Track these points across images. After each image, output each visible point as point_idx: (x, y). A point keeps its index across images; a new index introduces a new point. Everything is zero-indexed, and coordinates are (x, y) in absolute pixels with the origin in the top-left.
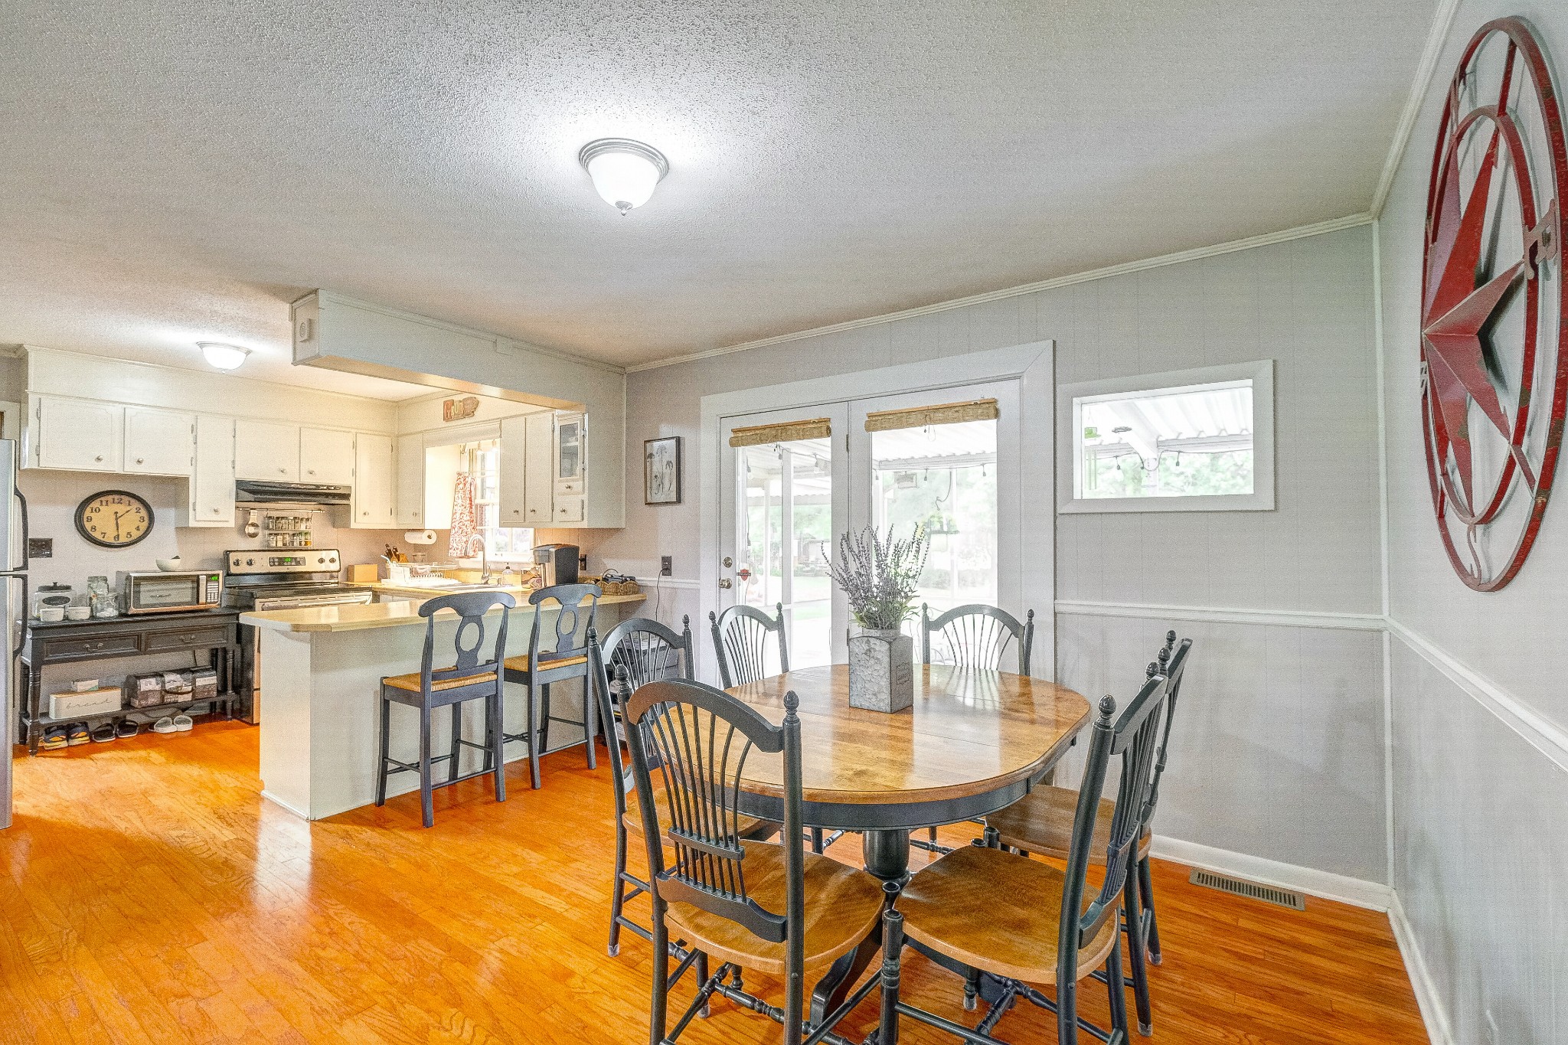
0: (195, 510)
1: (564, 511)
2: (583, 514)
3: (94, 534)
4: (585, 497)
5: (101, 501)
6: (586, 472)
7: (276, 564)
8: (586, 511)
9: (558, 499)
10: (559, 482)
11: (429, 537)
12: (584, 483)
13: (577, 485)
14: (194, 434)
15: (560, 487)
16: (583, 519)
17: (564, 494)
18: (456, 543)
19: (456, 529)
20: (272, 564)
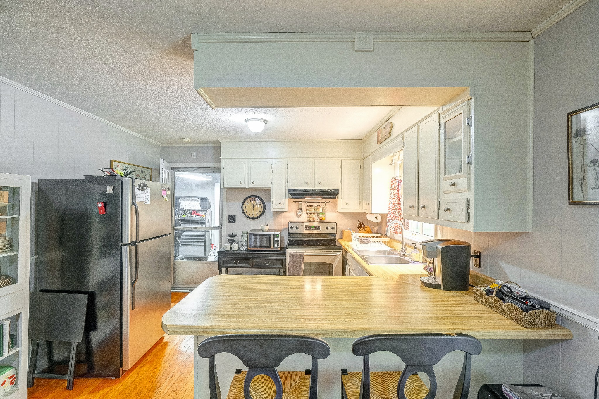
0: (273, 204)
1: (448, 210)
2: (468, 215)
3: (246, 213)
4: (471, 195)
5: (249, 200)
6: (472, 167)
7: (308, 229)
8: (472, 212)
9: (444, 198)
10: (445, 179)
11: (376, 218)
12: (469, 181)
13: (462, 182)
14: (272, 169)
15: (445, 185)
16: (468, 220)
17: (449, 192)
18: (391, 224)
19: (390, 214)
20: (306, 229)
